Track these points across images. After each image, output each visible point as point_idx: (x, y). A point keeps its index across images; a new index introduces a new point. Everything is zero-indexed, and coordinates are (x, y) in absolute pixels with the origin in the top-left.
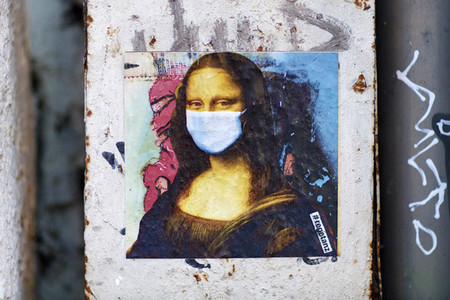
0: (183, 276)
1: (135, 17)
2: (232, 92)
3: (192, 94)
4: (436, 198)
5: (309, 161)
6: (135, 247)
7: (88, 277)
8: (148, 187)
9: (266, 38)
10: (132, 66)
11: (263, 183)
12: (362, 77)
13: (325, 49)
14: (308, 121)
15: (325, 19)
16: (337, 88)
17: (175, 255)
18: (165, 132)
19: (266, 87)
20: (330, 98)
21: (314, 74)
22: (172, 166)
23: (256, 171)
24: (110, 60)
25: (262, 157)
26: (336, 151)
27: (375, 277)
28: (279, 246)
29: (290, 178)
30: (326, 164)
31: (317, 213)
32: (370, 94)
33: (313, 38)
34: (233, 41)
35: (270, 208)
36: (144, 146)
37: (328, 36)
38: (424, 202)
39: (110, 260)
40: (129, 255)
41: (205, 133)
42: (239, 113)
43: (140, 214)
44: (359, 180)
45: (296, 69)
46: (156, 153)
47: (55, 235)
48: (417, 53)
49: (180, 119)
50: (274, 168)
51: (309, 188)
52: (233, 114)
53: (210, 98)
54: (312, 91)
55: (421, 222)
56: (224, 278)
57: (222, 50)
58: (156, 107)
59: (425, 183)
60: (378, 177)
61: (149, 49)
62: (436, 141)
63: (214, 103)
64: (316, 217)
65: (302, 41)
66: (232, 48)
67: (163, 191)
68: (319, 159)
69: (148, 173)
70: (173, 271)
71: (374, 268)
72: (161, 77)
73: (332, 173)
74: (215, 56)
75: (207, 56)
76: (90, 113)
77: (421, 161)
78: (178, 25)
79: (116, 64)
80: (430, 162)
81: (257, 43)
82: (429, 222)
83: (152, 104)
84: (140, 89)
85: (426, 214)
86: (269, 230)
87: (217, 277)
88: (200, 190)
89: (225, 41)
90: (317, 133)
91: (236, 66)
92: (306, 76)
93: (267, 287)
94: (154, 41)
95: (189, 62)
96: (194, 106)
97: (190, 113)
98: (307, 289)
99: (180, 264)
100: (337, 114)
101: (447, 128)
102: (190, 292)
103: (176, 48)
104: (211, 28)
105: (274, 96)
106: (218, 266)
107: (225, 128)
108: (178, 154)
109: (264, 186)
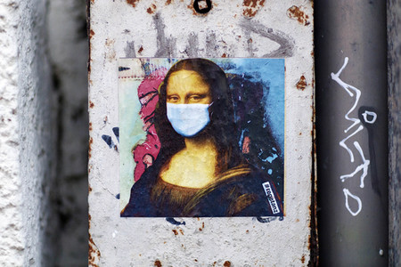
0: (164, 231)
1: (127, 31)
2: (202, 89)
3: (171, 91)
4: (362, 171)
5: (261, 143)
6: (127, 208)
7: (91, 232)
8: (137, 162)
9: (229, 47)
10: (125, 69)
11: (226, 159)
12: (303, 77)
13: (275, 56)
14: (261, 112)
15: (274, 32)
16: (283, 86)
17: (158, 215)
18: (150, 120)
19: (228, 86)
20: (278, 93)
21: (266, 75)
22: (156, 146)
23: (221, 151)
24: (108, 64)
25: (225, 139)
26: (283, 135)
27: (313, 232)
28: (238, 208)
29: (247, 156)
30: (275, 145)
31: (268, 183)
32: (309, 91)
33: (266, 47)
34: (203, 50)
35: (231, 178)
36: (134, 131)
37: (276, 46)
38: (352, 175)
39: (108, 219)
40: (123, 215)
41: (181, 121)
42: (207, 106)
43: (131, 183)
44: (301, 158)
45: (252, 71)
46: (143, 136)
47: (71, 199)
48: (347, 59)
49: (162, 110)
50: (235, 148)
51: (262, 164)
52: (203, 106)
53: (185, 93)
54: (264, 89)
55: (350, 191)
56: (196, 232)
57: (194, 57)
58: (143, 101)
59: (352, 160)
60: (315, 155)
61: (138, 55)
62: (361, 127)
63: (188, 97)
64: (267, 186)
65: (256, 50)
66: (202, 55)
67: (148, 165)
68: (269, 141)
69: (138, 151)
70: (156, 227)
71: (312, 225)
72: (147, 77)
73: (280, 152)
74: (189, 61)
75: (182, 61)
76: (92, 105)
77: (350, 143)
78: (160, 37)
79: (112, 69)
80: (356, 144)
81: (221, 51)
82: (355, 191)
83: (140, 98)
84: (131, 87)
85: (353, 184)
86: (230, 195)
87: (190, 232)
88: (177, 165)
89: (197, 50)
90: (268, 121)
92: (259, 77)
93: (230, 240)
94: (141, 49)
95: (169, 66)
96: (172, 100)
97: (170, 105)
98: (260, 241)
99: (162, 221)
100: (283, 107)
101: (370, 118)
102: (169, 243)
103: (159, 55)
104: (186, 39)
105: (235, 93)
106: (191, 223)
107: (197, 117)
108: (160, 137)
109: (226, 162)
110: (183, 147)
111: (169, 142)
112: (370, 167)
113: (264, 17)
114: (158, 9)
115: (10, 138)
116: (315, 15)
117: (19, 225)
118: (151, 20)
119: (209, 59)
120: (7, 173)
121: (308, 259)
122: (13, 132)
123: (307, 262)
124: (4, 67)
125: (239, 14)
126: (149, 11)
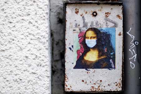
0: (85, 72)
1: (75, 20)
2: (95, 36)
3: (87, 36)
4: (135, 57)
5: (110, 49)
6: (75, 66)
7: (66, 73)
10: (75, 30)
11: (101, 53)
12: (120, 33)
13: (113, 27)
14: (110, 41)
15: (113, 21)
16: (115, 35)
17: (83, 68)
18: (81, 43)
19: (101, 35)
20: (114, 37)
21: (111, 32)
22: (83, 50)
23: (99, 52)
24: (70, 29)
26: (115, 47)
27: (123, 73)
28: (104, 66)
29: (106, 53)
30: (113, 50)
31: (111, 60)
32: (122, 36)
33: (111, 25)
34: (95, 25)
35: (102, 58)
36: (77, 46)
37: (113, 25)
38: (132, 58)
39: (70, 69)
40: (74, 68)
41: (89, 44)
42: (96, 40)
43: (76, 60)
44: (119, 53)
45: (107, 31)
46: (79, 48)
47: (56, 66)
48: (131, 28)
49: (84, 41)
50: (103, 51)
51: (110, 55)
52: (95, 40)
54: (110, 36)
56: (93, 73)
58: (80, 38)
59: (132, 54)
60: (123, 53)
61: (78, 27)
62: (135, 46)
63: (91, 38)
65: (108, 26)
66: (95, 27)
67: (81, 55)
68: (112, 49)
69: (78, 52)
71: (122, 71)
72: (81, 32)
73: (114, 52)
74: (91, 28)
76: (66, 40)
77: (131, 50)
78: (84, 22)
79: (71, 30)
80: (133, 50)
81: (100, 26)
82: (133, 62)
84: (76, 35)
85: (132, 60)
86: (102, 63)
88: (88, 55)
89: (93, 25)
90: (111, 44)
91: (95, 30)
92: (109, 33)
93: (101, 75)
94: (79, 25)
95: (86, 30)
96: (87, 38)
97: (86, 40)
98: (109, 75)
99: (84, 70)
100: (115, 40)
101: (137, 43)
102: (86, 75)
103: (84, 27)
104: (90, 23)
105: (103, 36)
106: (92, 70)
107: (93, 43)
108: (84, 48)
109: (101, 54)
110: (90, 50)
111: (86, 49)
112: (137, 56)
113: (110, 17)
114: (83, 15)
115: (46, 48)
116: (123, 17)
117: (48, 70)
118: (82, 18)
119: (96, 28)
120: (45, 57)
121: (121, 79)
122: (47, 46)
123: (121, 80)
124: (45, 29)
125: (104, 17)
126: (81, 15)
